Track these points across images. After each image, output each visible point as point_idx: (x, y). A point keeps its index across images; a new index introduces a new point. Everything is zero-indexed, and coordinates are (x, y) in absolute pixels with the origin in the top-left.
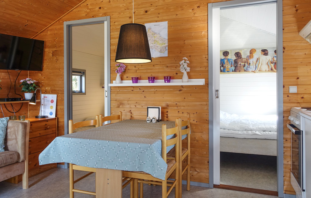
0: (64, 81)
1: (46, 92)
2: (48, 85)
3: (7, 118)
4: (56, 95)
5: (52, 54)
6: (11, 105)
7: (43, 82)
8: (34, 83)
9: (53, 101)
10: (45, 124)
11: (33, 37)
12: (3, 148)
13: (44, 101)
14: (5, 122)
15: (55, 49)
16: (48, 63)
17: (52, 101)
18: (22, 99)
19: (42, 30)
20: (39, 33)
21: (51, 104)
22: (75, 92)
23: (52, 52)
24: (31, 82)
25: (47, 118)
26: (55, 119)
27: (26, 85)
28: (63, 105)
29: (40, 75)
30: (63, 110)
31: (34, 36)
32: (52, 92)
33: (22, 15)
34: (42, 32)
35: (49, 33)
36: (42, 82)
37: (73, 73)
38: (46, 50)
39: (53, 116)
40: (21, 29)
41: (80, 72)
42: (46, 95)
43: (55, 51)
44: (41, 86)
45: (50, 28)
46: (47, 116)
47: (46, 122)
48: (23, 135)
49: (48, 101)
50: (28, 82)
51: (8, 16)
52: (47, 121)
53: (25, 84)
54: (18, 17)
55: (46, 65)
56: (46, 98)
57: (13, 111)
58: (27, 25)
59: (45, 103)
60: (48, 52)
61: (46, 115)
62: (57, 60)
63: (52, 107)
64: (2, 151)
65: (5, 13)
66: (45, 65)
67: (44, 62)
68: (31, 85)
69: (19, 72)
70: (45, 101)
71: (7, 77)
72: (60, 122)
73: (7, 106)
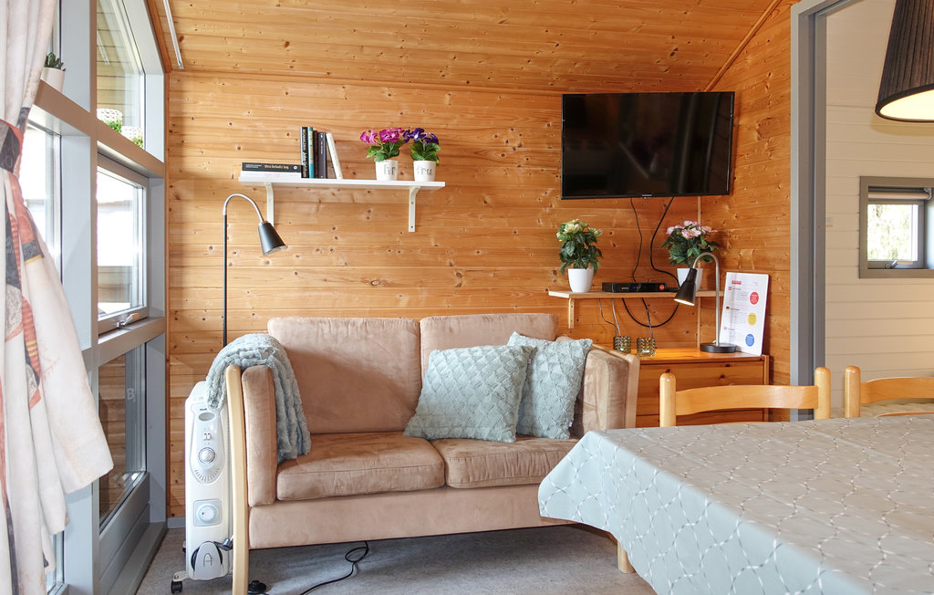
0: (789, 224)
1: (742, 267)
2: (748, 242)
3: (585, 343)
4: (767, 276)
5: (759, 133)
6: (643, 305)
7: (733, 233)
8: (702, 234)
9: (757, 298)
10: (719, 375)
11: (709, 86)
12: (566, 427)
13: (733, 294)
14: (579, 354)
15: (765, 115)
16: (746, 167)
17: (754, 298)
18: (662, 287)
19: (732, 57)
20: (723, 68)
21: (752, 309)
22: (891, 268)
23: (757, 127)
24: (693, 233)
25: (737, 355)
26: (761, 359)
27: (680, 243)
28: (787, 314)
29: (727, 207)
30: (786, 328)
31: (712, 83)
32: (758, 266)
33: (646, 21)
34: (731, 64)
35: (750, 59)
36: (732, 230)
37: (871, 196)
38: (743, 121)
39: (755, 350)
40: (664, 68)
41: (921, 191)
42: (740, 276)
43: (767, 122)
44: (728, 244)
45: (753, 43)
46: (736, 347)
47: (721, 366)
48: (612, 401)
49: (744, 295)
50: (685, 235)
51: (610, 36)
52: (728, 366)
53: (676, 237)
54: (640, 32)
55: (744, 170)
56: (737, 286)
57: (646, 322)
58: (676, 50)
59: (736, 301)
60: (747, 126)
61: (735, 343)
62: (771, 150)
63: (752, 319)
64: (562, 436)
65: (599, 29)
66: (740, 174)
67: (737, 164)
68: (694, 242)
69: (667, 204)
70: (736, 297)
71: (631, 220)
72: (778, 372)
73: (631, 305)
